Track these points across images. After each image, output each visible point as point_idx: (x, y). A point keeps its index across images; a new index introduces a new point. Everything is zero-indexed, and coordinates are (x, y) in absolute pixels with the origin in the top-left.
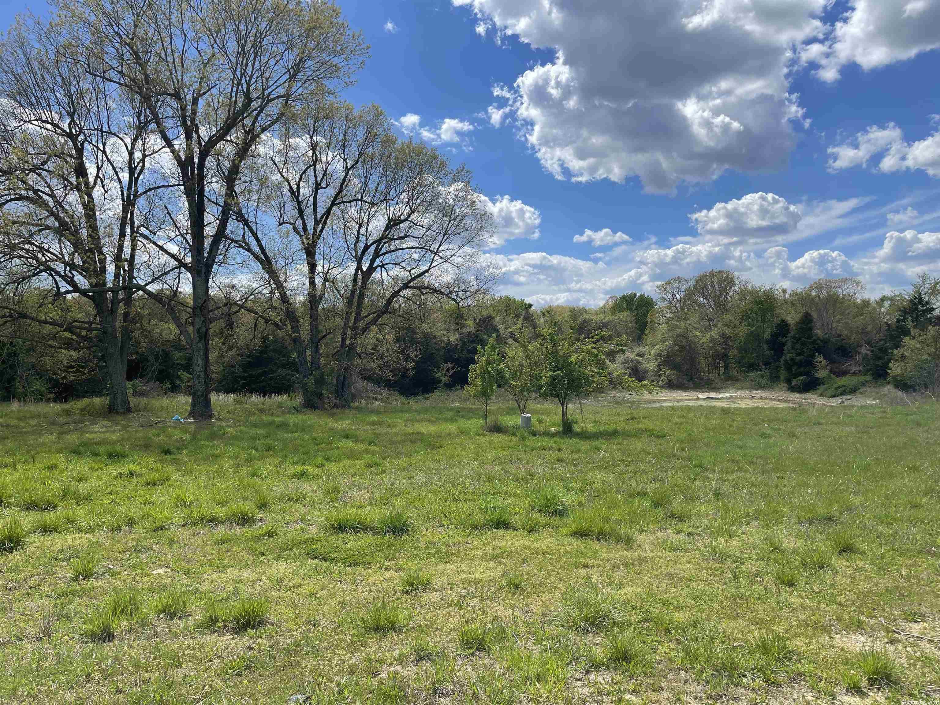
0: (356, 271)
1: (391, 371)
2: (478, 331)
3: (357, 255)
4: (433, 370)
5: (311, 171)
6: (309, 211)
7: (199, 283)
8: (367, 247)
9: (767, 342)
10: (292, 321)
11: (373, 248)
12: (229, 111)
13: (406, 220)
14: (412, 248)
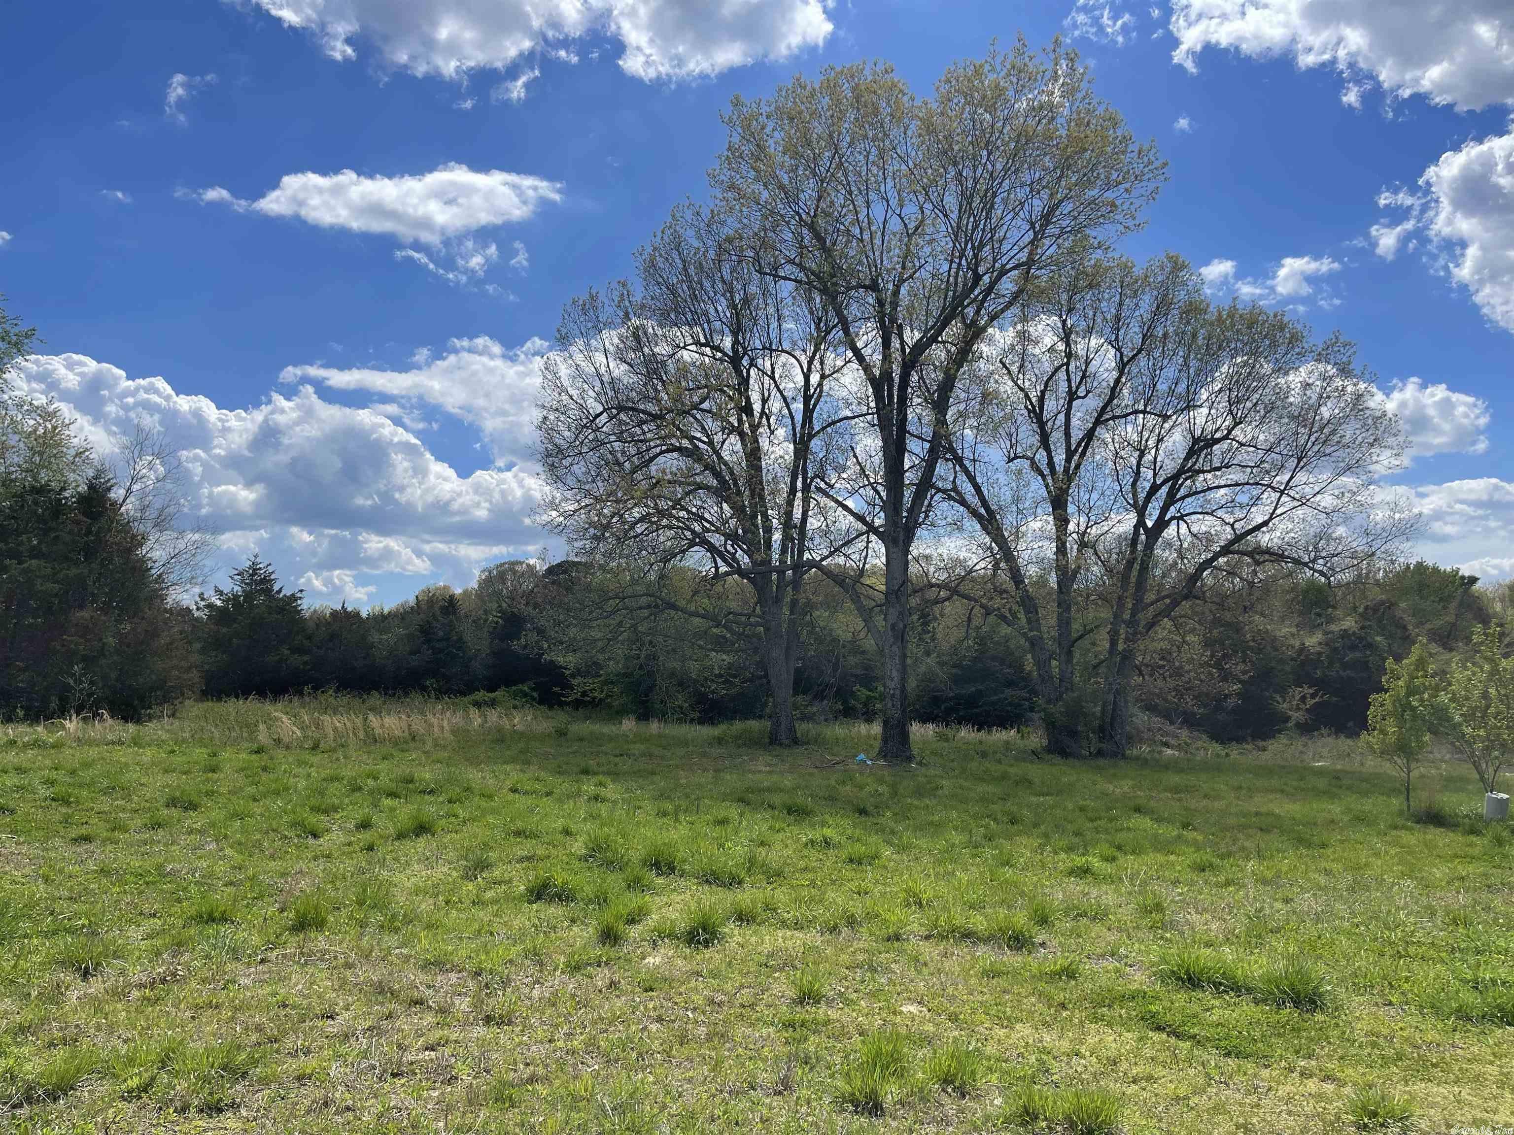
0: (1136, 528)
1: (1195, 697)
2: (1363, 628)
3: (1136, 502)
4: (1272, 698)
5: (1062, 375)
6: (1057, 437)
7: (894, 555)
8: (1154, 489)
10: (1027, 612)
11: (1164, 490)
12: (945, 299)
13: (1226, 437)
14: (1237, 485)
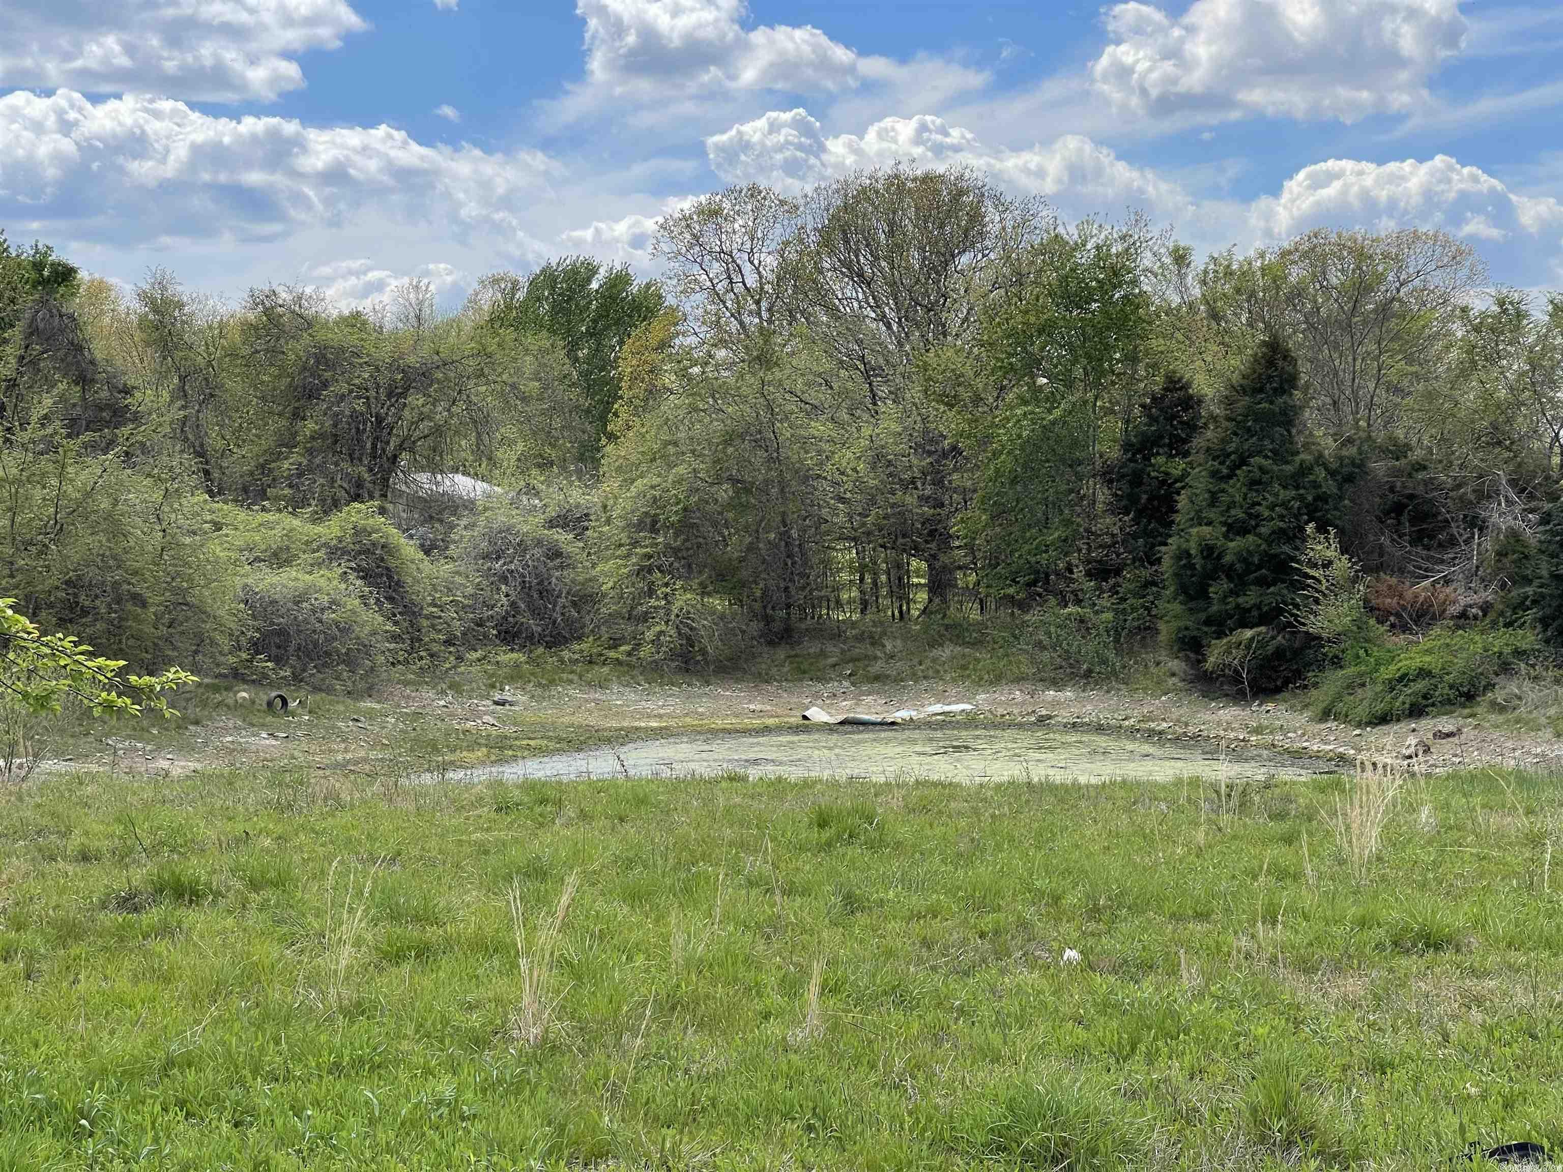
9: (1108, 475)
